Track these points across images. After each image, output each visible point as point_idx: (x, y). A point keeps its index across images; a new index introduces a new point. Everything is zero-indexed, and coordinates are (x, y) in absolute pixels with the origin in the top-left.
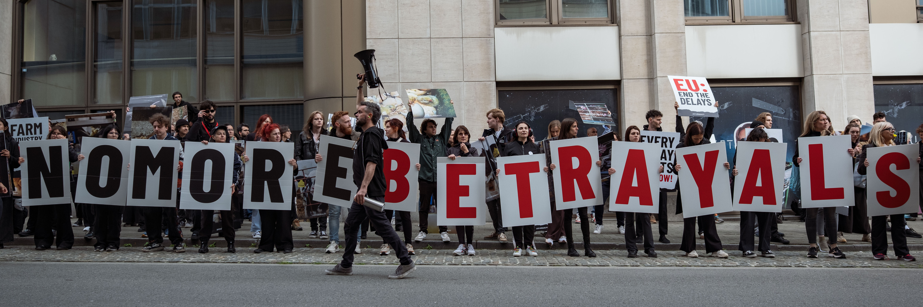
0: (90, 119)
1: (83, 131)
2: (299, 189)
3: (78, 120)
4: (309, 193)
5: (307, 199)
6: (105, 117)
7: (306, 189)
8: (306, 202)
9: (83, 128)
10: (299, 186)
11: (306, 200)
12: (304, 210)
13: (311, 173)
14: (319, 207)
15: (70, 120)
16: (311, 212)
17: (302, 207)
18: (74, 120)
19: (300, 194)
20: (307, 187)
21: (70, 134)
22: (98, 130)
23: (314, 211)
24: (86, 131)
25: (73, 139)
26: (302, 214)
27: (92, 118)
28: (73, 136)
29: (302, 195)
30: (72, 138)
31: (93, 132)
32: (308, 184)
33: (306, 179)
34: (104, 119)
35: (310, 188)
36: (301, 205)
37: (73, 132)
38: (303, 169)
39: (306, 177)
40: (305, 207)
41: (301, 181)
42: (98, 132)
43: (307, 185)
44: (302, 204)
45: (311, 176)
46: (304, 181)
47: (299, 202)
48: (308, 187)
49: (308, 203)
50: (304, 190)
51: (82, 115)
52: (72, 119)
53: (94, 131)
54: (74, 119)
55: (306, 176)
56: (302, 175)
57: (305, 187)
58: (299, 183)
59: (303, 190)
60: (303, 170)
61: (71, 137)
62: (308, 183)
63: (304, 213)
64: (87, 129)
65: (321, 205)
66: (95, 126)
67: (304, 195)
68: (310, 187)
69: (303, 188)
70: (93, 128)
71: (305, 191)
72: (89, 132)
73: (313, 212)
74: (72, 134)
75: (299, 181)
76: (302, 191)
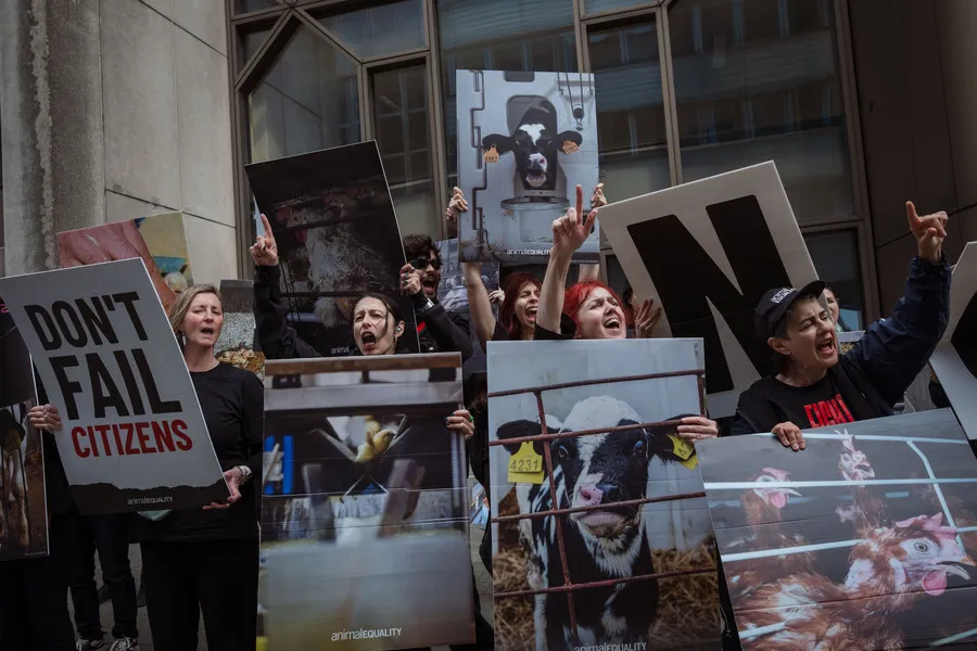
0: (366, 380)
1: (329, 437)
2: (514, 490)
3: (312, 384)
4: (563, 518)
5: (552, 550)
6: (425, 374)
7: (549, 495)
8: (542, 568)
9: (329, 419)
10: (512, 478)
11: (545, 560)
12: (529, 615)
13: (579, 407)
14: (613, 604)
15: (284, 380)
16: (566, 633)
17: (521, 599)
18: (298, 385)
19: (516, 521)
20: (555, 484)
21: (271, 450)
22: (390, 435)
23: (585, 625)
24: (342, 435)
25: (282, 471)
26: (517, 637)
27: (373, 375)
28: (283, 459)
29: (525, 527)
30: (278, 468)
31: (370, 442)
32: (559, 469)
33: (550, 440)
34: (421, 384)
35: (570, 493)
36: (516, 584)
37: (288, 440)
38: (539, 385)
39: (550, 431)
40: (539, 599)
41: (527, 448)
42: (393, 442)
43: (555, 474)
44: (524, 580)
45: (576, 429)
46: (539, 447)
47: (510, 569)
48: (562, 486)
49: (555, 577)
50: (537, 501)
51: (333, 363)
52: (289, 377)
53: (377, 438)
54: (298, 376)
55: (552, 422)
56: (534, 417)
57: (546, 485)
58: (517, 457)
59: (531, 498)
60: (537, 392)
61: (275, 462)
62: (562, 462)
63: (531, 631)
64: (347, 428)
65: (622, 592)
66: (381, 414)
67: (538, 524)
68: (570, 485)
69: (535, 491)
70: (374, 425)
71: (544, 507)
72: (355, 443)
73: (580, 630)
74: (280, 450)
75: (514, 449)
76: (524, 506)
